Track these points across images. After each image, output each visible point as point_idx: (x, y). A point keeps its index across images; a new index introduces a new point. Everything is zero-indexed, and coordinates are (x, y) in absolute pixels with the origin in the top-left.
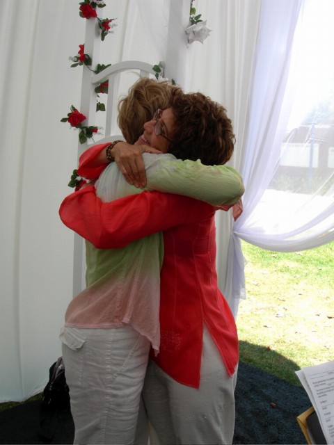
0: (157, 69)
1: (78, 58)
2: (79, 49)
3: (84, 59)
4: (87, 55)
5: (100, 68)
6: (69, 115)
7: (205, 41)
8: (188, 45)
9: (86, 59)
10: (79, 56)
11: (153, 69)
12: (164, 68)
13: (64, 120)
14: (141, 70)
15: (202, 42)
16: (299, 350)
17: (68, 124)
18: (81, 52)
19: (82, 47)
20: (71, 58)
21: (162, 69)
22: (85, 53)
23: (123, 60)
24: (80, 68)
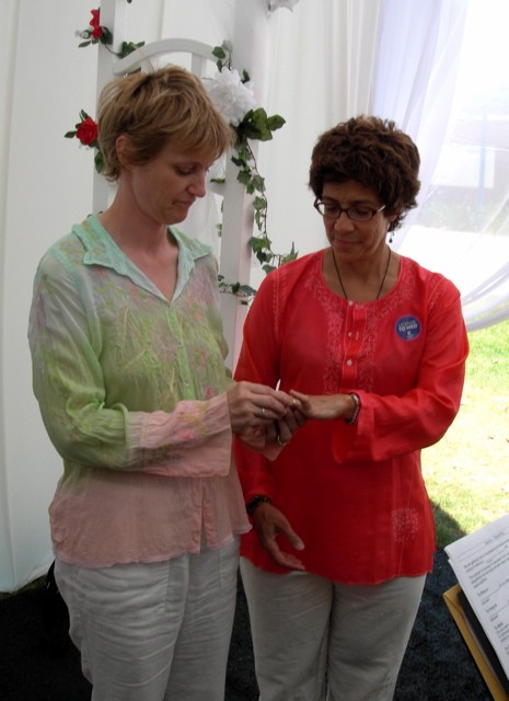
0: (219, 53)
1: (90, 33)
2: (92, 17)
3: (101, 35)
4: (106, 28)
5: (127, 49)
6: (77, 126)
7: (296, 7)
8: (269, 13)
9: (103, 34)
10: (92, 28)
11: (213, 53)
12: (230, 52)
13: (70, 135)
14: (194, 54)
15: (291, 10)
16: (460, 495)
17: (76, 141)
18: (95, 21)
19: (96, 14)
20: (78, 34)
21: (227, 53)
22: (101, 24)
23: (164, 37)
24: (95, 48)
